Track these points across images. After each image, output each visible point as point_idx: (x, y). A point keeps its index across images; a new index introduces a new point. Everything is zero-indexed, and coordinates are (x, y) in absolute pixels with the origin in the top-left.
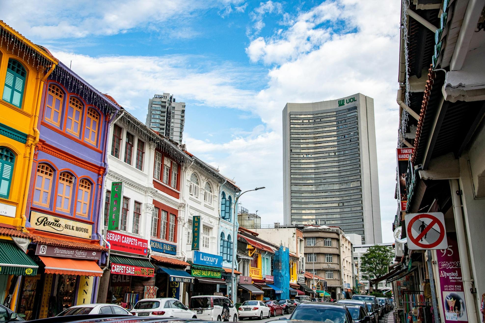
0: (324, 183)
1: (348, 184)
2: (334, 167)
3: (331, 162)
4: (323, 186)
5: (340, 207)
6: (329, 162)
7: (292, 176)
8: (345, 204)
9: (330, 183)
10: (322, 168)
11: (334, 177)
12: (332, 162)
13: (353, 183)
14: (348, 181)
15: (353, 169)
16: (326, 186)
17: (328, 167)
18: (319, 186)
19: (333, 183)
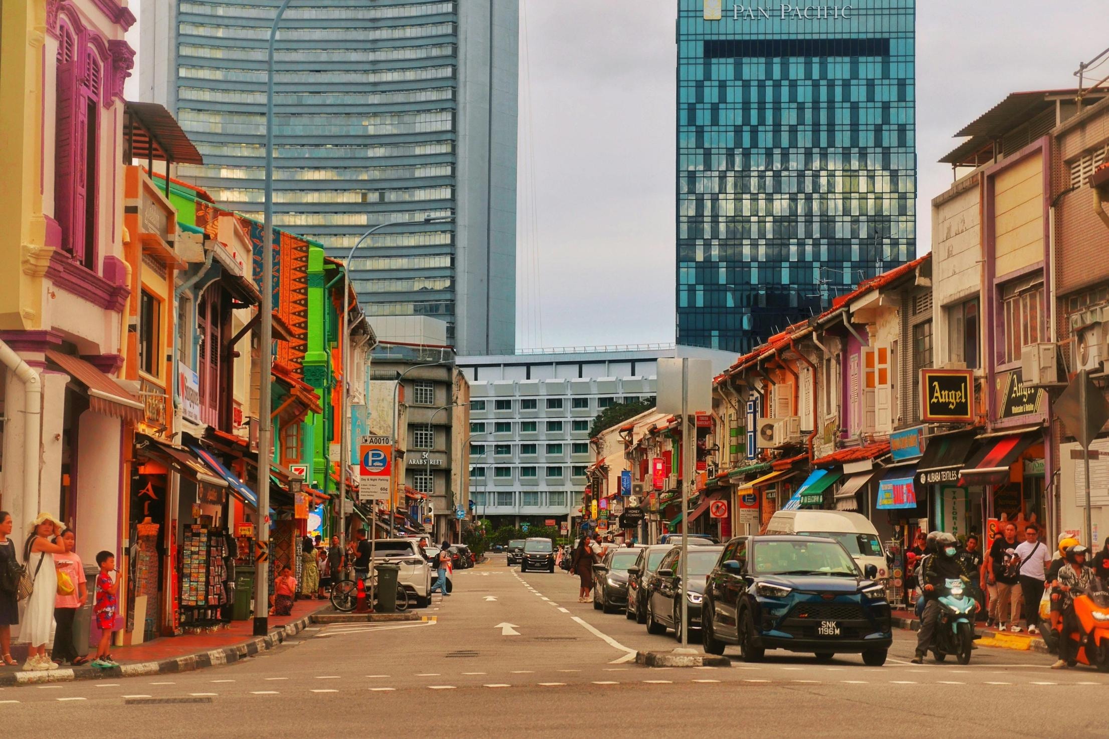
0: (314, 110)
1: (407, 119)
2: (354, 45)
3: (343, 24)
4: (305, 120)
5: (370, 209)
6: (335, 24)
7: (183, 73)
8: (392, 196)
9: (335, 110)
10: (307, 45)
11: (354, 88)
12: (349, 24)
13: (423, 116)
14: (407, 108)
15: (429, 63)
16: (318, 120)
17: (330, 45)
18: (293, 120)
19: (348, 110)
